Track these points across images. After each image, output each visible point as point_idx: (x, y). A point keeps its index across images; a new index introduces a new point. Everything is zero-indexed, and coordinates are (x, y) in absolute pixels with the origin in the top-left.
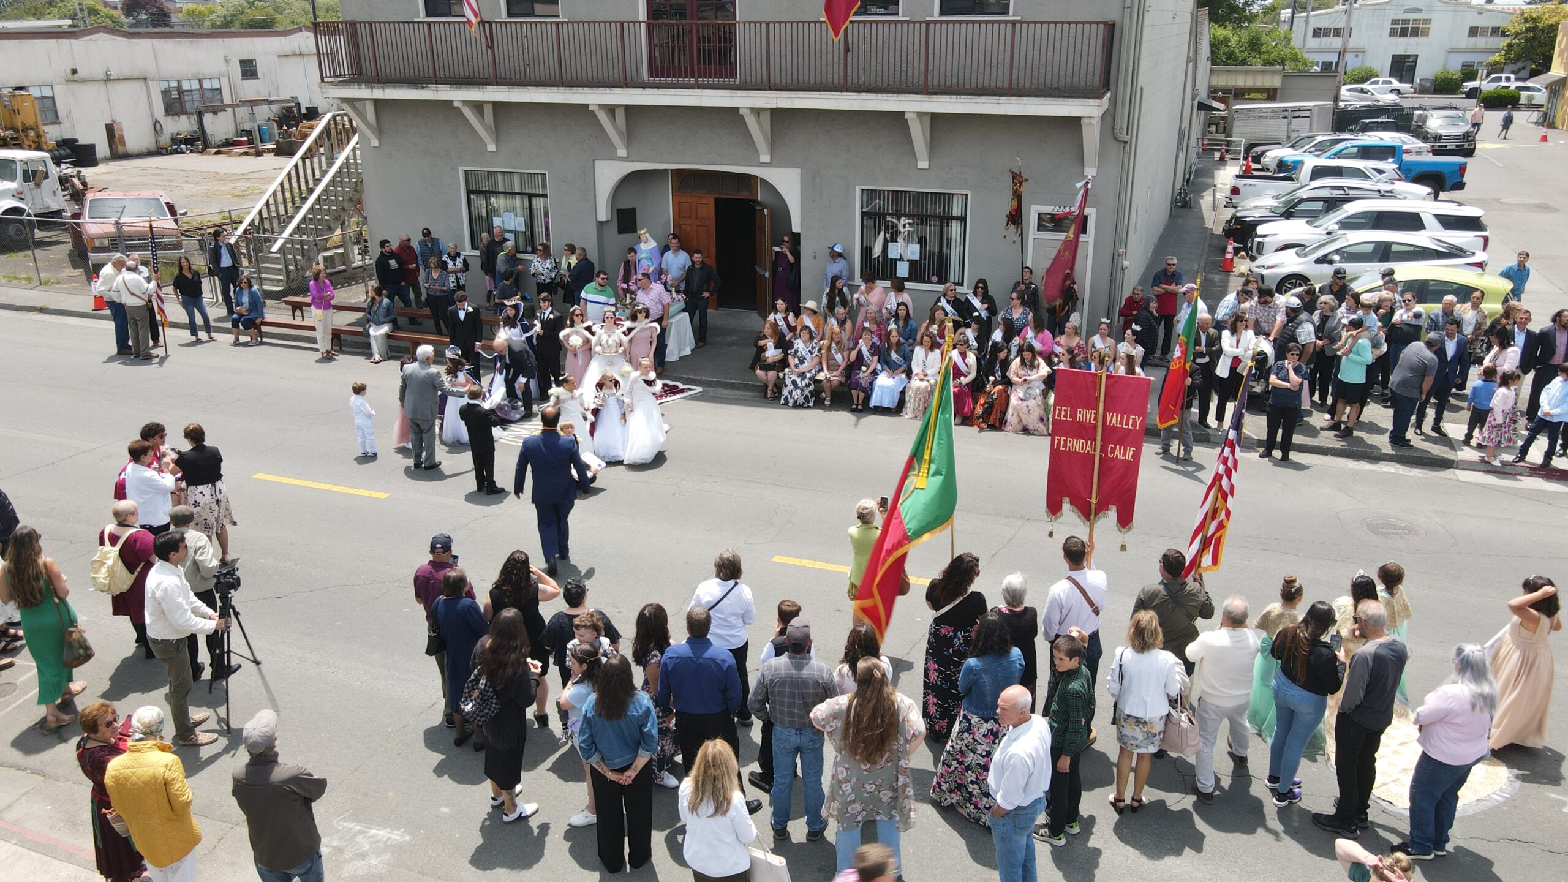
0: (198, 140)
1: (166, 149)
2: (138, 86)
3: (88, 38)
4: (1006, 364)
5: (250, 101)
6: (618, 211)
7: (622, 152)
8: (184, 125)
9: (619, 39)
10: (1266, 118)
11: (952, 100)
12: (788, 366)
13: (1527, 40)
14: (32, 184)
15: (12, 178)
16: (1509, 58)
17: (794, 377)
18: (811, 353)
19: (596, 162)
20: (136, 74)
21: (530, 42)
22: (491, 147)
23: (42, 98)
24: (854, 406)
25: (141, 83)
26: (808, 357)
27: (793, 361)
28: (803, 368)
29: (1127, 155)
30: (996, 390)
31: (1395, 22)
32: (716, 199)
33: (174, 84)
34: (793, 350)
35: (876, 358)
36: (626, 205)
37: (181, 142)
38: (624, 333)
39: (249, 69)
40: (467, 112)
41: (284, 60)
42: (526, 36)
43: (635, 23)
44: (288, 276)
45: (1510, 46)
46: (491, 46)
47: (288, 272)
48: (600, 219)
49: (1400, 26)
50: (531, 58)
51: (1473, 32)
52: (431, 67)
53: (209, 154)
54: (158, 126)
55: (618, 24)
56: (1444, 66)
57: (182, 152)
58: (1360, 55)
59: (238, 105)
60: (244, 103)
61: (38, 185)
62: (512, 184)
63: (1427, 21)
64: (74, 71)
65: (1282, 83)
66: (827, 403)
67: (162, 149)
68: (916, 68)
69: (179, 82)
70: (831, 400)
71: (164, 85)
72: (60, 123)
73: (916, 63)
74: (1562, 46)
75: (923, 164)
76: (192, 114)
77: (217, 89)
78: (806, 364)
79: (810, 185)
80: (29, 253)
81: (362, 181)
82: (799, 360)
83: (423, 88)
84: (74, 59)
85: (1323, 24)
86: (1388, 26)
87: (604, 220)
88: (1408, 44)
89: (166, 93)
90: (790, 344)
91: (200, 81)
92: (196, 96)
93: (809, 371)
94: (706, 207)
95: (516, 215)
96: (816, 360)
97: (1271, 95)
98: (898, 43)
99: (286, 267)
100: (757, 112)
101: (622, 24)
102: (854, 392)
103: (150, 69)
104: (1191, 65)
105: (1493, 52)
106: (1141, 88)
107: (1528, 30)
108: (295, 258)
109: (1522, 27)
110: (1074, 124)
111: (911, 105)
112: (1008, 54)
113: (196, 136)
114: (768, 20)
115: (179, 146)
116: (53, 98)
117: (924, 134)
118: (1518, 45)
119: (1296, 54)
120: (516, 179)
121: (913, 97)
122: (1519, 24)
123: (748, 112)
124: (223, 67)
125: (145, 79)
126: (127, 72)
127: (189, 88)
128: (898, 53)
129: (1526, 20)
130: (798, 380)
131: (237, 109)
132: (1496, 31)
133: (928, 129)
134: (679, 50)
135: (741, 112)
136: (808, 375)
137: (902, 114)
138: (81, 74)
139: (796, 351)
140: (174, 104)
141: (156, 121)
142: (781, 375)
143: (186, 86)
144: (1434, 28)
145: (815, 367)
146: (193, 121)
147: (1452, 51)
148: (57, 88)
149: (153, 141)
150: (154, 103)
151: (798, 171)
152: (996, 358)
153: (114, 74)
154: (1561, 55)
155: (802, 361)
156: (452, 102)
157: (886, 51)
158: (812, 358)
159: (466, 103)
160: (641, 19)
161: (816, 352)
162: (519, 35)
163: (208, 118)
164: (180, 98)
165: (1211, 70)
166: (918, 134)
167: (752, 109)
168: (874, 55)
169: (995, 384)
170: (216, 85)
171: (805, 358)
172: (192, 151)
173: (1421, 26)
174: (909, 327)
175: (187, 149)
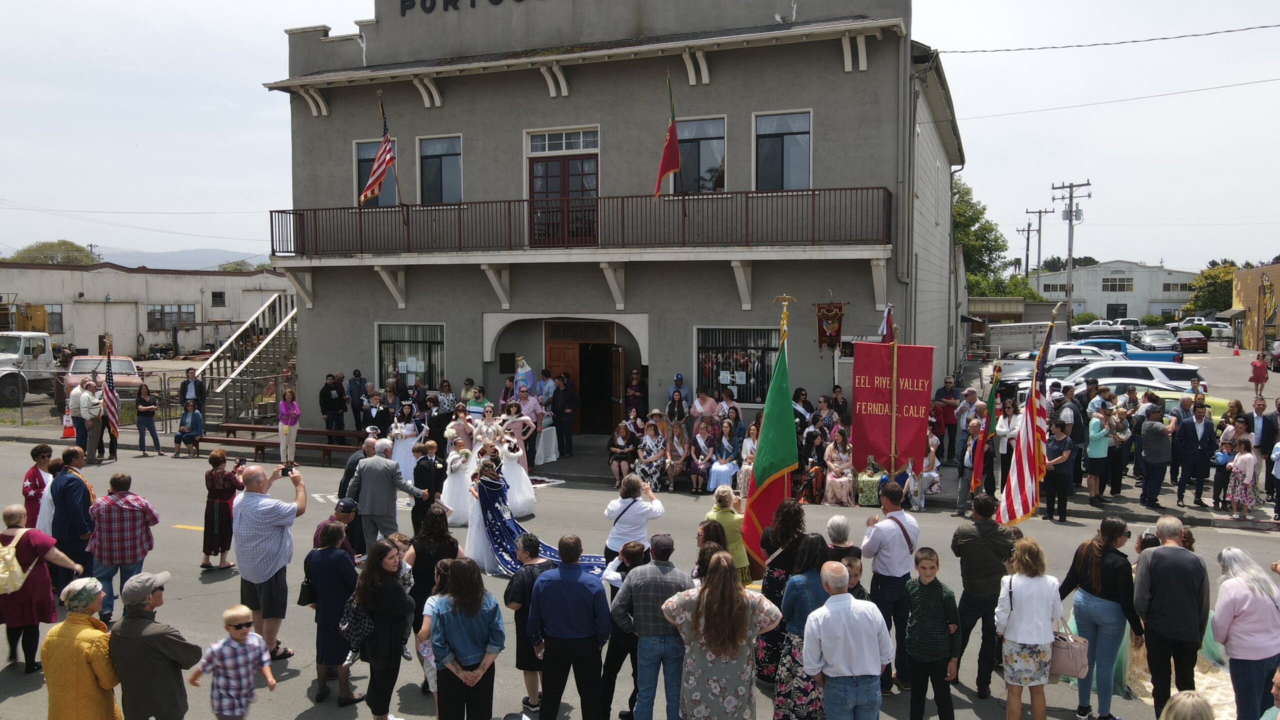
0: (171, 350)
1: (145, 356)
2: (130, 308)
3: (97, 271)
4: (821, 450)
5: (216, 321)
6: (501, 355)
7: (506, 306)
8: (161, 339)
9: (507, 219)
10: (1016, 333)
11: (769, 250)
12: (638, 457)
13: (1210, 292)
14: (31, 356)
15: (15, 351)
16: (1198, 306)
17: (643, 466)
18: (657, 447)
19: (485, 315)
20: (130, 299)
21: (438, 224)
22: (402, 305)
23: (52, 314)
24: (694, 490)
25: (133, 306)
26: (655, 450)
27: (642, 454)
28: (650, 459)
29: (909, 296)
30: (813, 469)
31: (1105, 280)
32: (580, 344)
33: (158, 308)
34: (642, 445)
35: (711, 449)
36: (507, 350)
37: (157, 352)
38: (500, 424)
39: (218, 298)
40: (385, 276)
41: (247, 294)
42: (435, 220)
43: (519, 201)
44: (227, 413)
45: (1196, 297)
46: (407, 223)
47: (227, 410)
48: (485, 361)
49: (1110, 283)
50: (438, 237)
51: (1167, 287)
52: (359, 243)
53: (178, 359)
54: (141, 339)
55: (506, 203)
56: (1148, 312)
57: (157, 359)
58: (1083, 304)
59: (206, 324)
60: (210, 323)
61: (35, 357)
62: (416, 335)
63: (1130, 280)
64: (81, 295)
65: (1025, 309)
66: (671, 488)
67: (141, 356)
68: (739, 233)
69: (163, 306)
70: (674, 487)
71: (151, 308)
72: (63, 333)
73: (739, 230)
74: (1239, 289)
75: (746, 306)
76: (170, 331)
77: (192, 313)
78: (653, 456)
79: (655, 328)
80: (19, 409)
81: (296, 344)
82: (647, 453)
83: (351, 257)
84: (82, 284)
85: (1051, 282)
86: (1100, 283)
87: (489, 360)
88: (1118, 297)
89: (151, 314)
90: (639, 441)
91: (179, 307)
92: (175, 317)
93: (656, 461)
94: (572, 352)
95: (418, 360)
96: (661, 452)
97: (1017, 318)
98: (724, 215)
99: (227, 406)
100: (614, 265)
101: (509, 202)
102: (693, 477)
103: (142, 296)
104: (952, 275)
105: (1185, 302)
106: (916, 255)
107: (1209, 285)
108: (235, 400)
109: (1204, 283)
110: (865, 265)
111: (736, 255)
112: (810, 220)
113: (170, 347)
114: (623, 195)
115: (155, 354)
116: (61, 314)
117: (746, 279)
118: (1204, 297)
119: (1033, 294)
120: (420, 330)
121: (737, 249)
122: (1201, 281)
123: (606, 266)
124: (198, 297)
125: (136, 303)
126: (123, 297)
127: (170, 311)
128: (725, 222)
129: (1206, 278)
130: (647, 469)
131: (205, 327)
132: (1184, 287)
133: (750, 275)
134: (553, 227)
135: (602, 266)
136: (655, 464)
137: (728, 262)
138: (87, 297)
139: (645, 445)
140: (156, 322)
141: (140, 335)
142: (632, 466)
143: (167, 309)
144: (1135, 284)
145: (660, 458)
146: (169, 336)
147: (1153, 302)
148: (65, 307)
149: (135, 350)
150: (140, 322)
151: (647, 316)
152: (813, 444)
153: (113, 298)
154: (1238, 295)
155: (649, 453)
156: (373, 266)
157: (715, 221)
158: (658, 451)
159: (384, 267)
160: (524, 198)
161: (661, 445)
162: (430, 220)
163: (181, 335)
164: (161, 318)
165: (969, 300)
166: (741, 278)
167: (609, 263)
168: (705, 224)
169: (813, 464)
170: (191, 309)
171: (651, 451)
172: (164, 359)
173: (1126, 283)
174: (739, 427)
175: (161, 356)
